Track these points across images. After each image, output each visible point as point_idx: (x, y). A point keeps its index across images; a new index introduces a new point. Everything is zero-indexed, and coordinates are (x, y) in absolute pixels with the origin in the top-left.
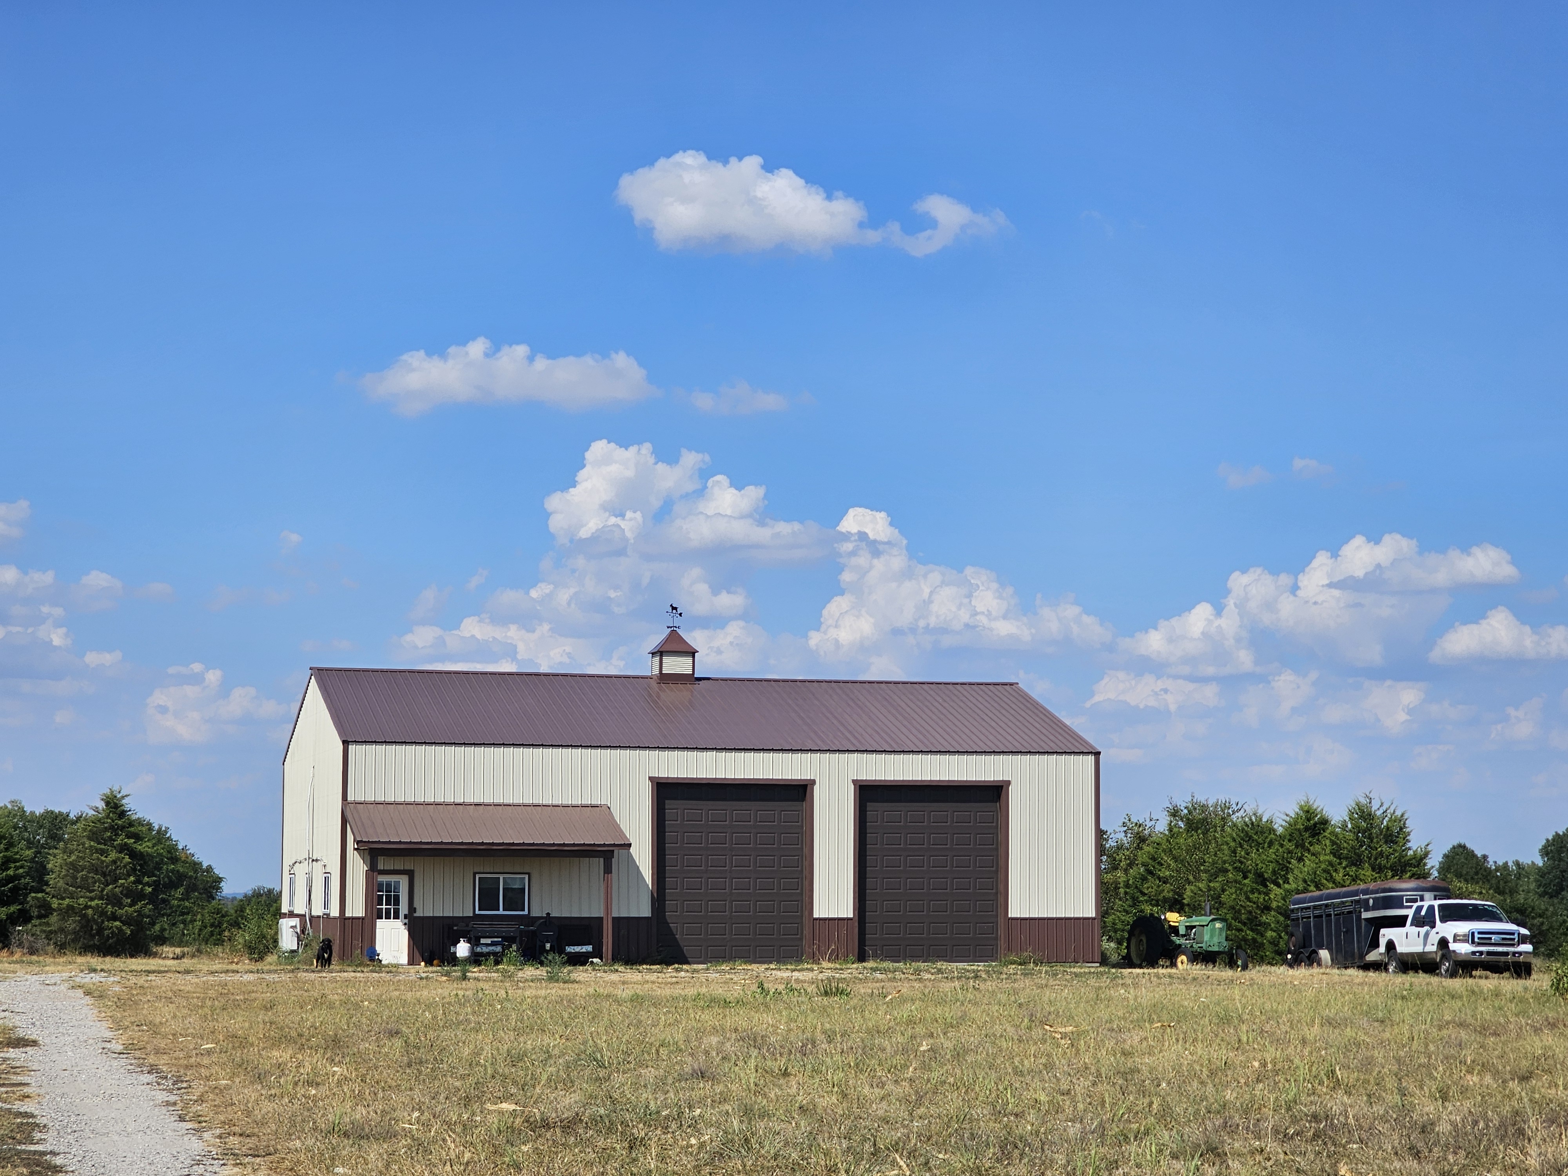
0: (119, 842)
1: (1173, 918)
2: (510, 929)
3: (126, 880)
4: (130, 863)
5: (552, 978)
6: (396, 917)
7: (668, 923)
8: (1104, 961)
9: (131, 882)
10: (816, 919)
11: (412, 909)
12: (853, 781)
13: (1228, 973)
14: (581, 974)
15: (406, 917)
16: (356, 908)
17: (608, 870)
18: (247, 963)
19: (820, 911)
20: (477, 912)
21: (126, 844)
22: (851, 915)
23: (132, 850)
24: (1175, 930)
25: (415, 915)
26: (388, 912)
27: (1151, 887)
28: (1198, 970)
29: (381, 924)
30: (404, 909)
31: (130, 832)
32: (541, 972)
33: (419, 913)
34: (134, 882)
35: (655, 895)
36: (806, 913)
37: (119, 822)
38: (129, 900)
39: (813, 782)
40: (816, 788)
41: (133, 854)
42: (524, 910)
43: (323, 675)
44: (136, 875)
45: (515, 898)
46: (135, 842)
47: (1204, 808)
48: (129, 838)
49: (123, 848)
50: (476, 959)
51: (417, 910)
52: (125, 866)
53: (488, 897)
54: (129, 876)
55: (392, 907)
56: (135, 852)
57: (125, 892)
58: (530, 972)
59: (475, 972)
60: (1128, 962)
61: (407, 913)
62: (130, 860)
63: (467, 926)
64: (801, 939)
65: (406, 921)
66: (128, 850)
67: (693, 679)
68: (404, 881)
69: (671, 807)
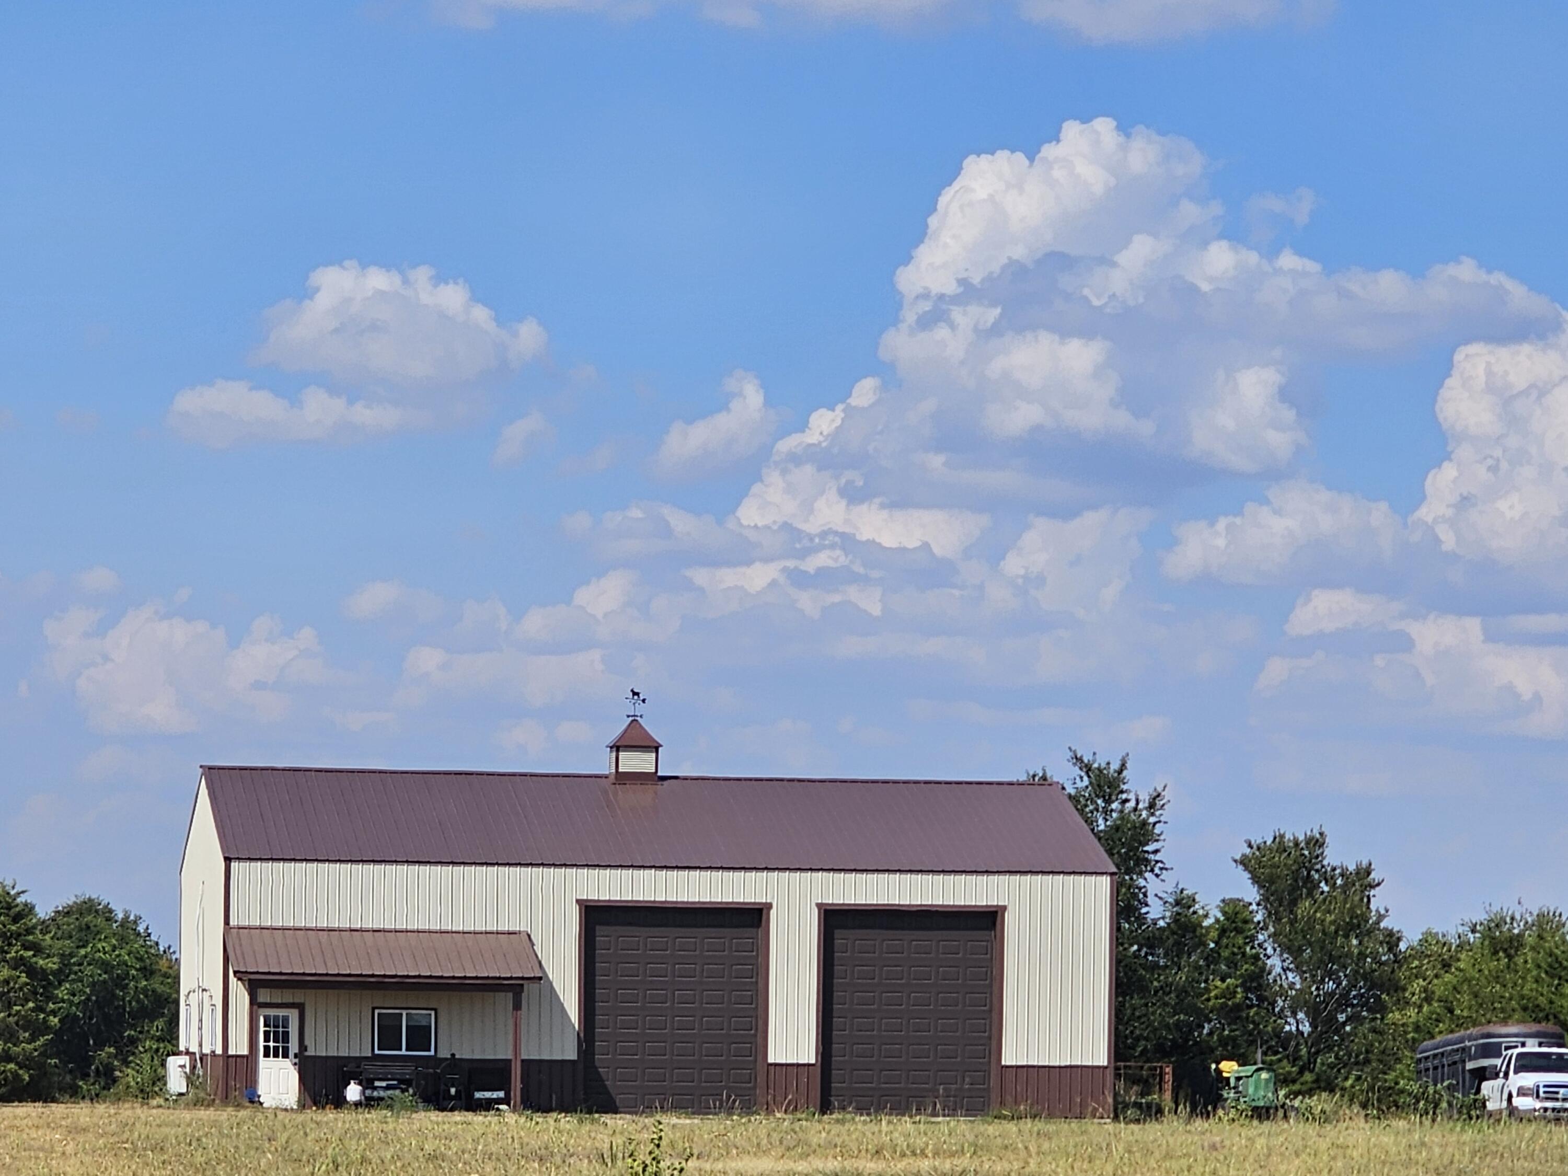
0: (13, 954)
2: (408, 1071)
3: (23, 1006)
4: (27, 984)
6: (285, 1056)
7: (596, 1068)
9: (30, 1009)
10: (771, 1064)
11: (303, 1047)
12: (818, 905)
15: (296, 1056)
16: (238, 1046)
17: (517, 1006)
19: (775, 1056)
20: (377, 1052)
21: (22, 958)
22: (813, 1061)
23: (31, 965)
25: (307, 1054)
26: (276, 1049)
29: (267, 1064)
30: (294, 1047)
31: (28, 941)
33: (310, 1052)
34: (33, 1010)
35: (582, 1035)
36: (760, 1058)
37: (13, 928)
38: (27, 1035)
39: (769, 906)
40: (773, 913)
41: (32, 971)
42: (429, 1050)
44: (35, 1001)
45: (420, 1036)
46: (34, 956)
48: (26, 948)
49: (19, 963)
51: (309, 1049)
52: (21, 989)
53: (388, 1035)
54: (27, 1001)
55: (280, 1045)
56: (35, 969)
57: (21, 1023)
61: (297, 1051)
62: (28, 981)
63: (359, 1067)
64: (755, 1088)
65: (297, 1060)
66: (24, 965)
67: (656, 778)
68: (293, 1015)
69: (603, 934)
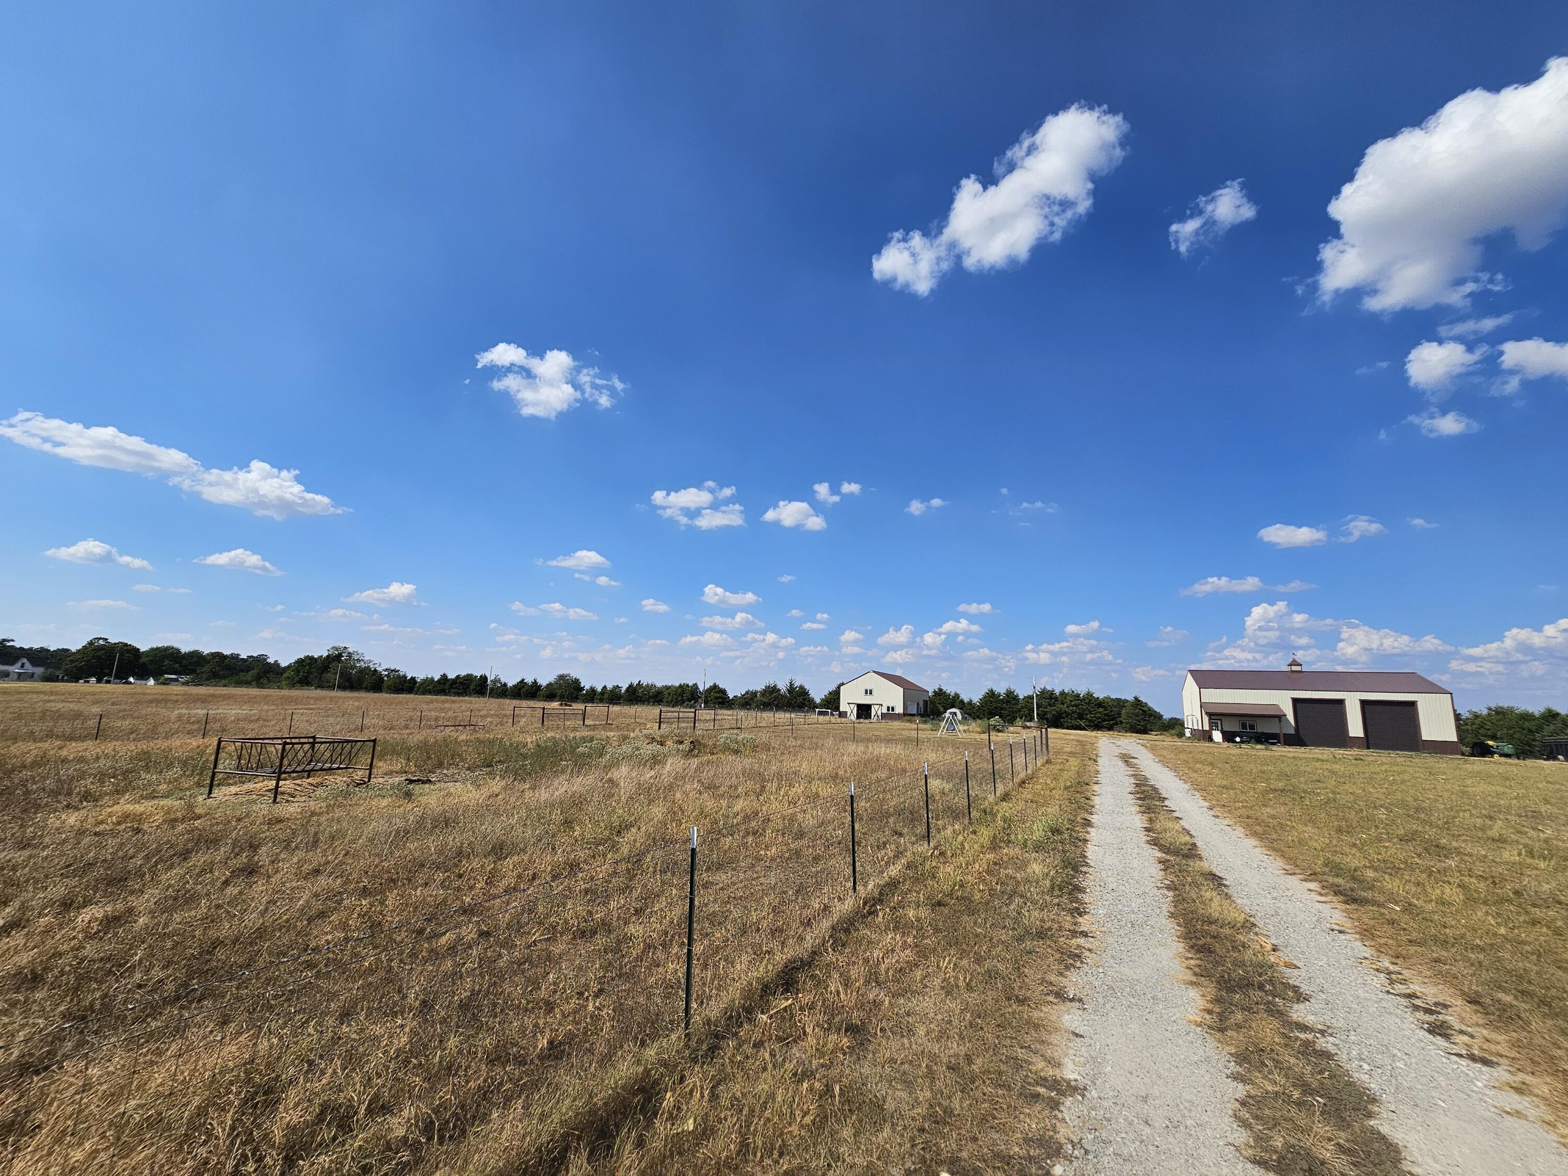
1: (1491, 743)
2: (1252, 735)
5: (1266, 749)
6: (1218, 730)
7: (1301, 736)
8: (1463, 754)
10: (1351, 737)
11: (1223, 729)
12: (1359, 699)
13: (1516, 761)
14: (1274, 748)
16: (1207, 728)
17: (1280, 721)
18: (1177, 739)
19: (1352, 735)
20: (1242, 730)
22: (1363, 736)
24: (1492, 747)
27: (1482, 731)
28: (1503, 759)
29: (1214, 732)
32: (1263, 747)
33: (1225, 730)
34: (1143, 716)
35: (1296, 728)
36: (1347, 735)
39: (1345, 699)
40: (1346, 701)
42: (1256, 730)
43: (1190, 671)
45: (1252, 727)
47: (1502, 708)
50: (1242, 742)
53: (1244, 726)
55: (1217, 728)
58: (1259, 746)
59: (1243, 746)
60: (1472, 755)
61: (1221, 730)
63: (1239, 733)
64: (1346, 742)
65: (1221, 732)
67: (1300, 672)
68: (1219, 722)
69: (1299, 705)
